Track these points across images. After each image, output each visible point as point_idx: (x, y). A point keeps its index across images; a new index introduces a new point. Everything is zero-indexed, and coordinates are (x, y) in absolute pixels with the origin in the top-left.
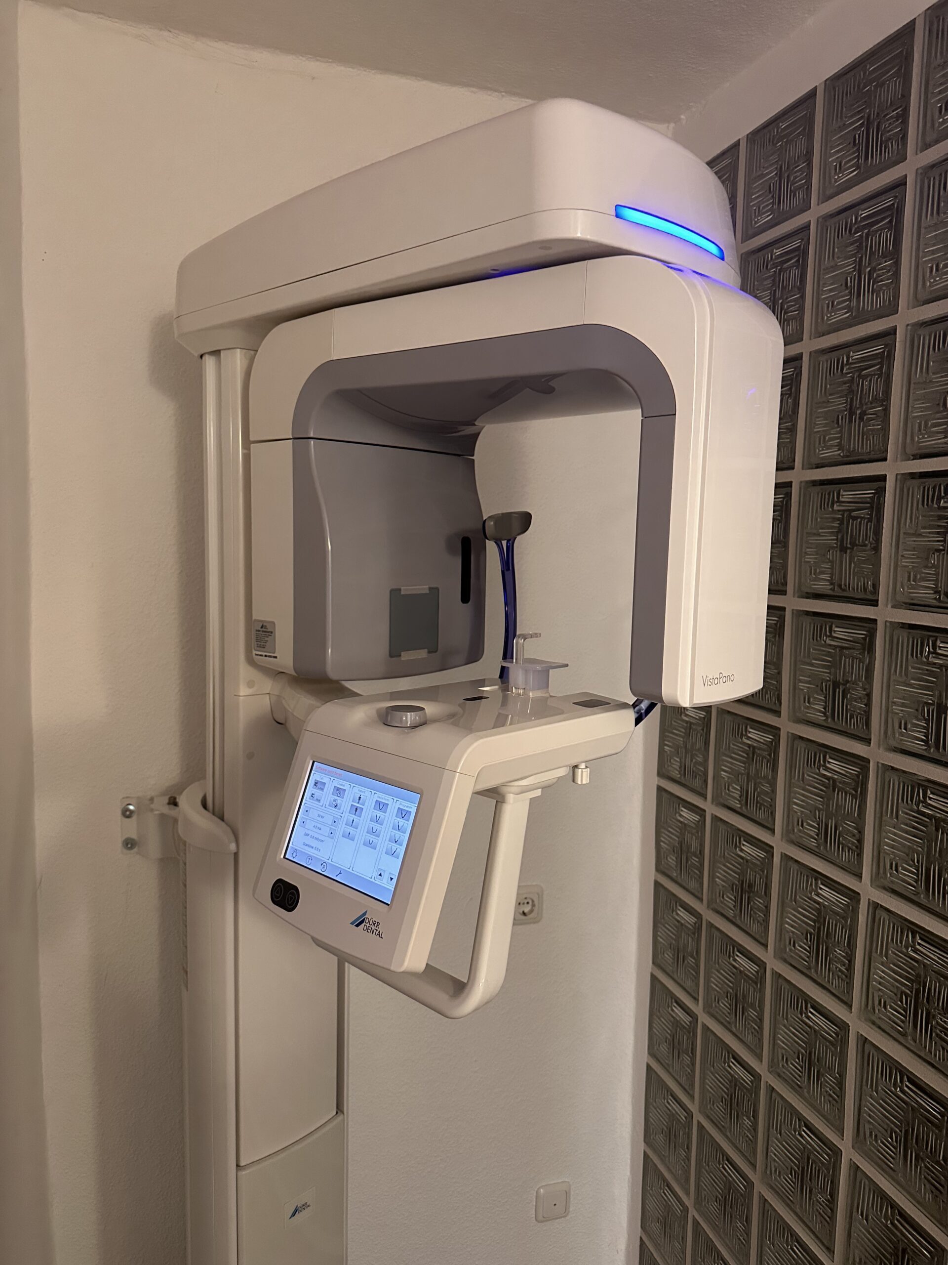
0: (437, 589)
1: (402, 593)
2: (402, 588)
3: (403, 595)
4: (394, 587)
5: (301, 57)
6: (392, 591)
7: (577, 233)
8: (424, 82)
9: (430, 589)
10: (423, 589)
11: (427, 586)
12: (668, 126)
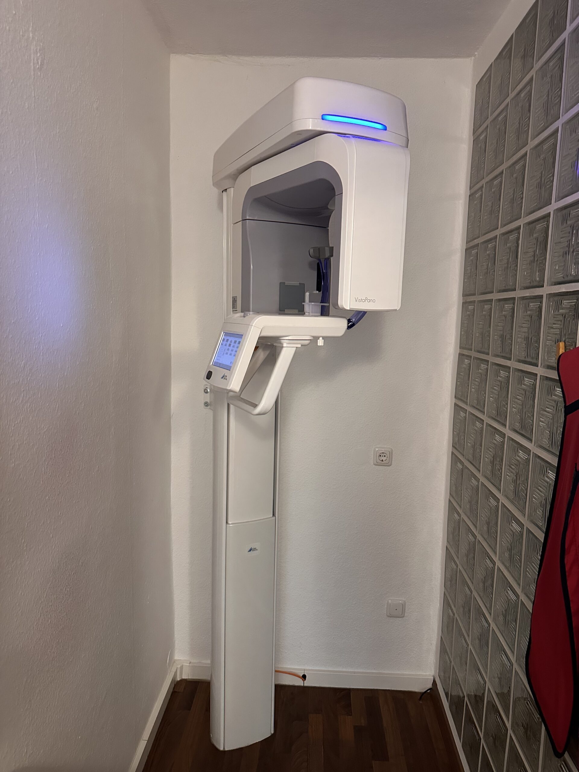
0: (304, 284)
1: (286, 284)
2: (286, 282)
3: (286, 285)
4: (282, 281)
5: (284, 57)
6: (280, 283)
7: (309, 127)
8: (341, 59)
9: (300, 284)
10: (296, 283)
11: (299, 283)
12: (471, 59)
